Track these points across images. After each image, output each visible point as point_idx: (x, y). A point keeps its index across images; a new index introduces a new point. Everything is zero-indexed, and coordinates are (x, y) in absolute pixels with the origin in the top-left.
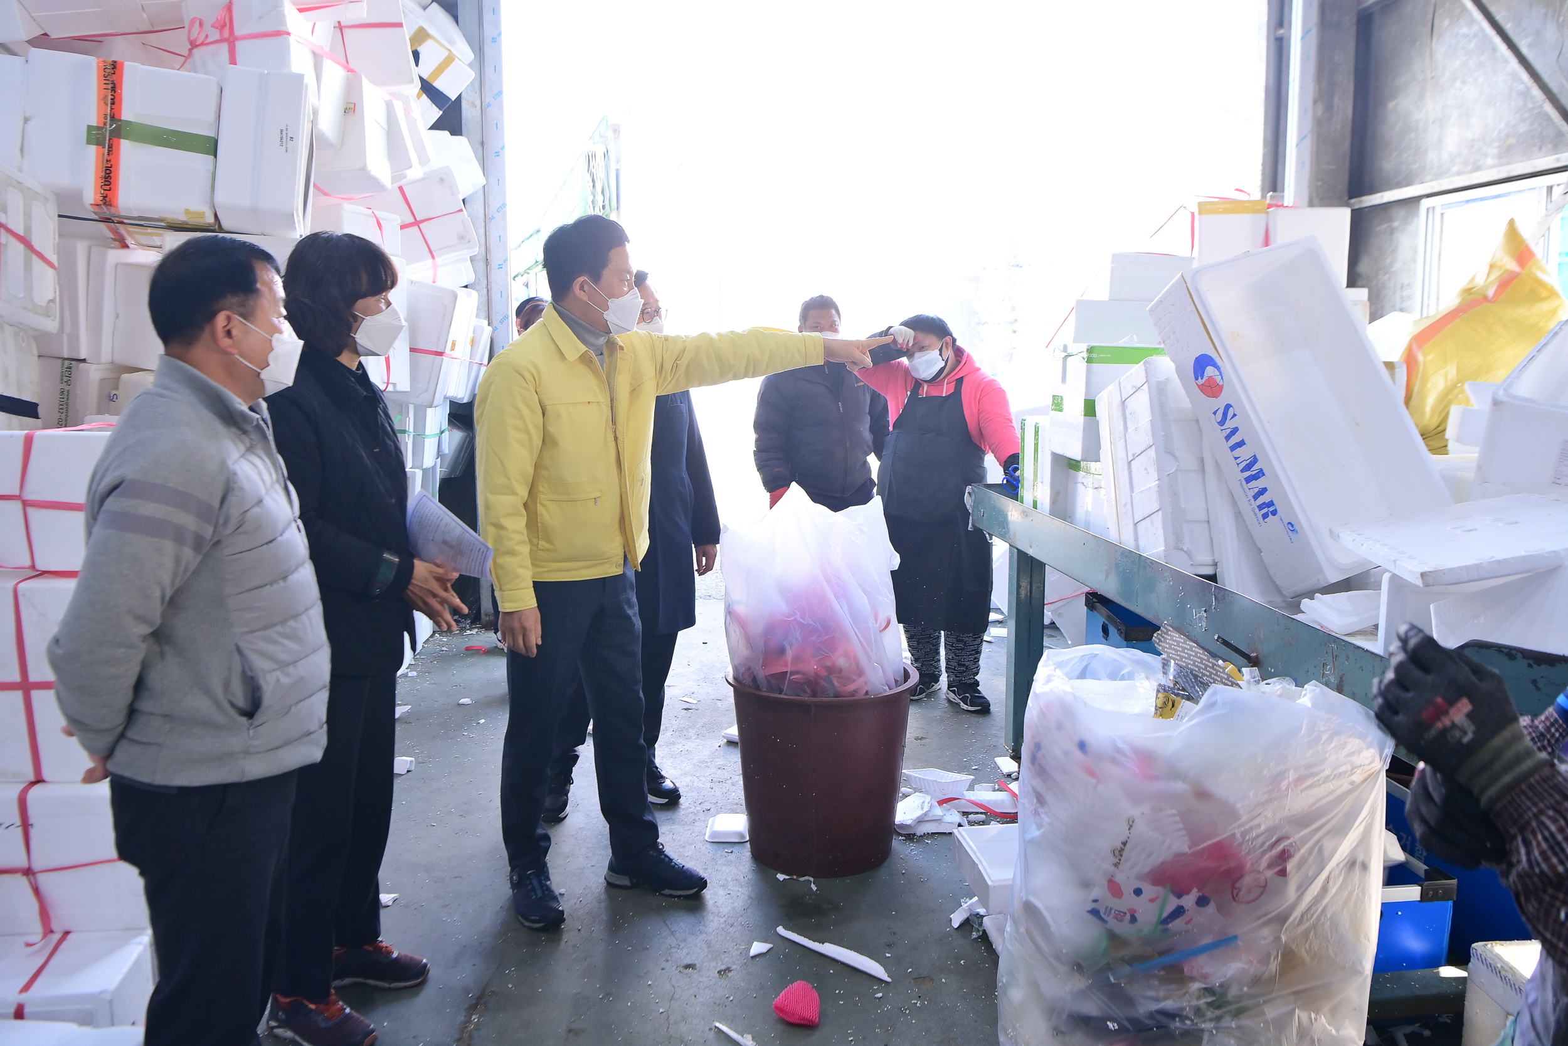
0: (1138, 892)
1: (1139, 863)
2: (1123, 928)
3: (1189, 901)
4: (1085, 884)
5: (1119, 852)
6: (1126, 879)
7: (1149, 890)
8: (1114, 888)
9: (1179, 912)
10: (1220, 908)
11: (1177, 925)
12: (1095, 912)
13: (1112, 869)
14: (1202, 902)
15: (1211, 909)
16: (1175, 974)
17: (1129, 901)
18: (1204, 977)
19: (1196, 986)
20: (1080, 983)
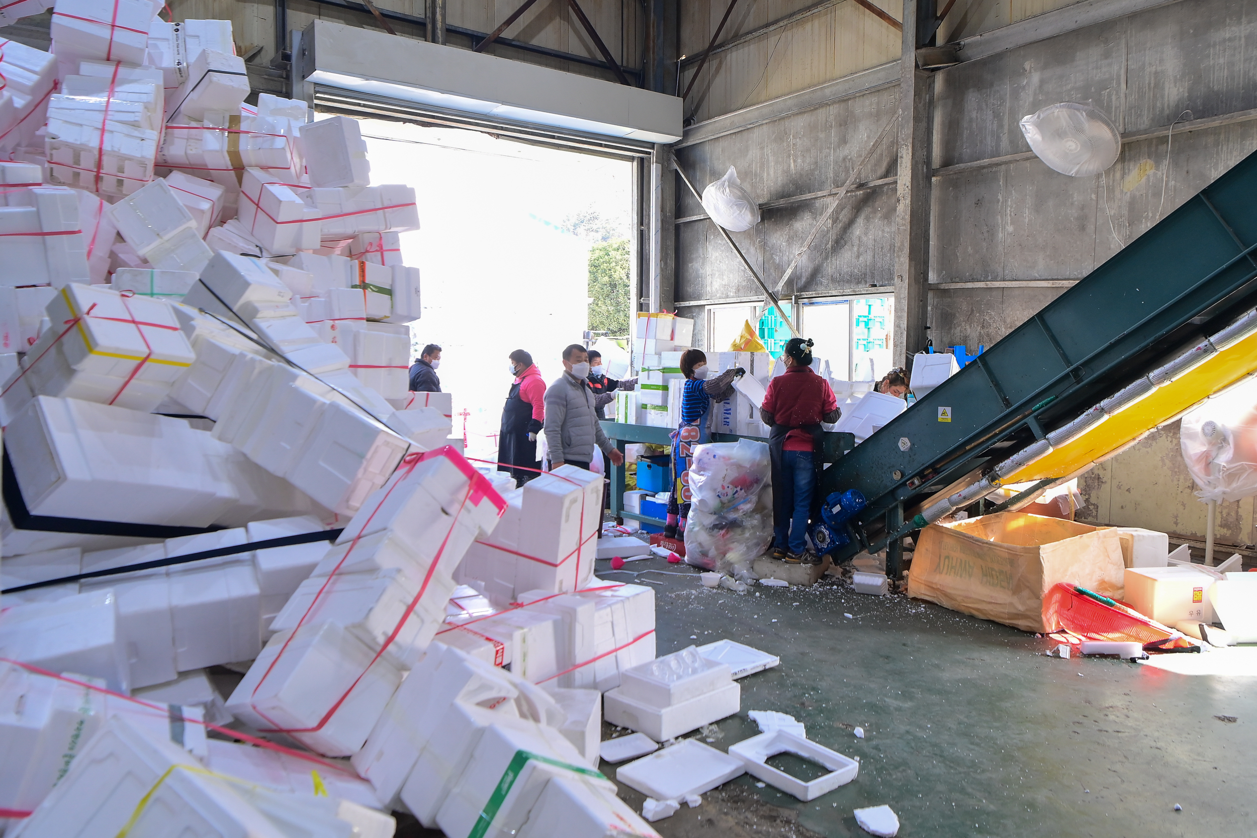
0: (728, 487)
1: (729, 479)
2: (725, 499)
3: (738, 489)
4: (715, 490)
5: (724, 478)
6: (726, 485)
7: (731, 486)
8: (723, 487)
9: (737, 491)
10: (745, 492)
11: (736, 495)
12: (718, 496)
13: (722, 482)
14: (741, 489)
15: (743, 491)
16: (736, 509)
17: (727, 490)
18: (742, 509)
19: (741, 511)
20: (714, 517)
